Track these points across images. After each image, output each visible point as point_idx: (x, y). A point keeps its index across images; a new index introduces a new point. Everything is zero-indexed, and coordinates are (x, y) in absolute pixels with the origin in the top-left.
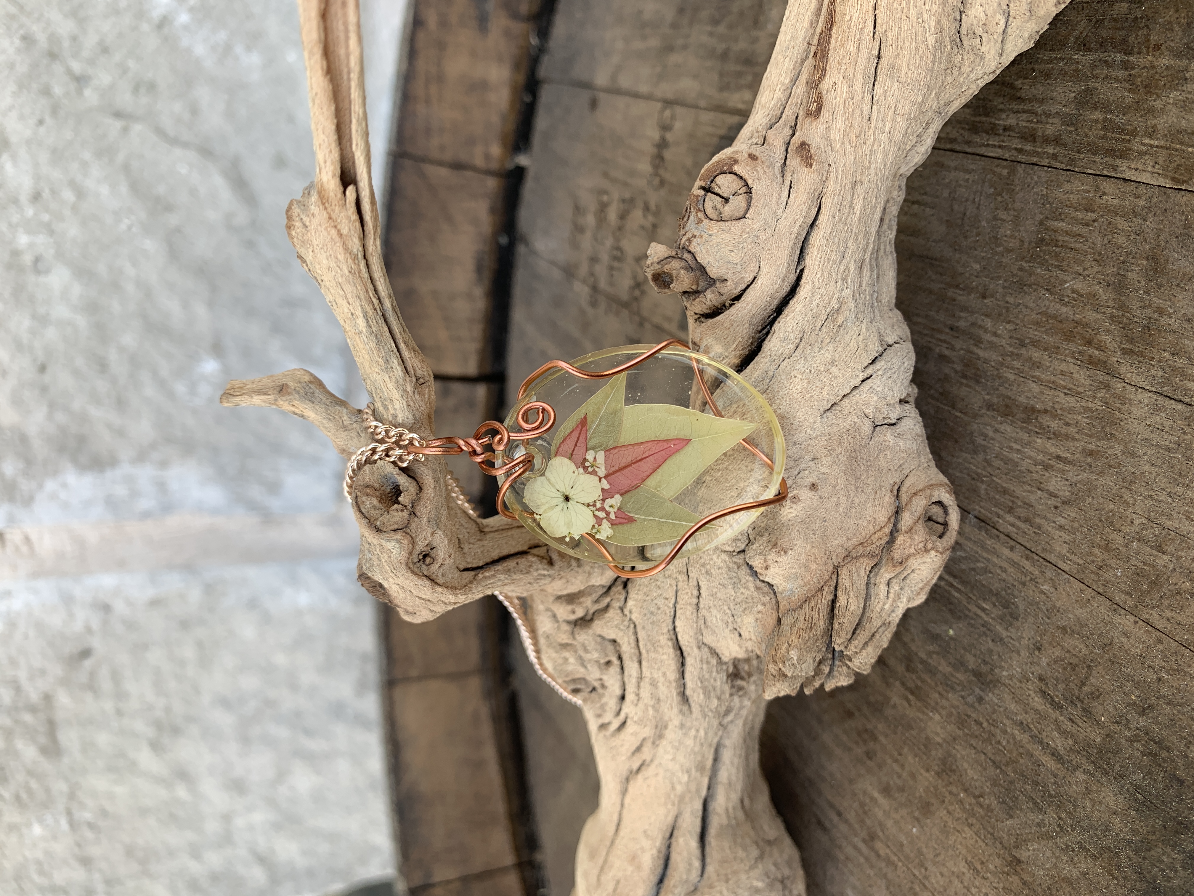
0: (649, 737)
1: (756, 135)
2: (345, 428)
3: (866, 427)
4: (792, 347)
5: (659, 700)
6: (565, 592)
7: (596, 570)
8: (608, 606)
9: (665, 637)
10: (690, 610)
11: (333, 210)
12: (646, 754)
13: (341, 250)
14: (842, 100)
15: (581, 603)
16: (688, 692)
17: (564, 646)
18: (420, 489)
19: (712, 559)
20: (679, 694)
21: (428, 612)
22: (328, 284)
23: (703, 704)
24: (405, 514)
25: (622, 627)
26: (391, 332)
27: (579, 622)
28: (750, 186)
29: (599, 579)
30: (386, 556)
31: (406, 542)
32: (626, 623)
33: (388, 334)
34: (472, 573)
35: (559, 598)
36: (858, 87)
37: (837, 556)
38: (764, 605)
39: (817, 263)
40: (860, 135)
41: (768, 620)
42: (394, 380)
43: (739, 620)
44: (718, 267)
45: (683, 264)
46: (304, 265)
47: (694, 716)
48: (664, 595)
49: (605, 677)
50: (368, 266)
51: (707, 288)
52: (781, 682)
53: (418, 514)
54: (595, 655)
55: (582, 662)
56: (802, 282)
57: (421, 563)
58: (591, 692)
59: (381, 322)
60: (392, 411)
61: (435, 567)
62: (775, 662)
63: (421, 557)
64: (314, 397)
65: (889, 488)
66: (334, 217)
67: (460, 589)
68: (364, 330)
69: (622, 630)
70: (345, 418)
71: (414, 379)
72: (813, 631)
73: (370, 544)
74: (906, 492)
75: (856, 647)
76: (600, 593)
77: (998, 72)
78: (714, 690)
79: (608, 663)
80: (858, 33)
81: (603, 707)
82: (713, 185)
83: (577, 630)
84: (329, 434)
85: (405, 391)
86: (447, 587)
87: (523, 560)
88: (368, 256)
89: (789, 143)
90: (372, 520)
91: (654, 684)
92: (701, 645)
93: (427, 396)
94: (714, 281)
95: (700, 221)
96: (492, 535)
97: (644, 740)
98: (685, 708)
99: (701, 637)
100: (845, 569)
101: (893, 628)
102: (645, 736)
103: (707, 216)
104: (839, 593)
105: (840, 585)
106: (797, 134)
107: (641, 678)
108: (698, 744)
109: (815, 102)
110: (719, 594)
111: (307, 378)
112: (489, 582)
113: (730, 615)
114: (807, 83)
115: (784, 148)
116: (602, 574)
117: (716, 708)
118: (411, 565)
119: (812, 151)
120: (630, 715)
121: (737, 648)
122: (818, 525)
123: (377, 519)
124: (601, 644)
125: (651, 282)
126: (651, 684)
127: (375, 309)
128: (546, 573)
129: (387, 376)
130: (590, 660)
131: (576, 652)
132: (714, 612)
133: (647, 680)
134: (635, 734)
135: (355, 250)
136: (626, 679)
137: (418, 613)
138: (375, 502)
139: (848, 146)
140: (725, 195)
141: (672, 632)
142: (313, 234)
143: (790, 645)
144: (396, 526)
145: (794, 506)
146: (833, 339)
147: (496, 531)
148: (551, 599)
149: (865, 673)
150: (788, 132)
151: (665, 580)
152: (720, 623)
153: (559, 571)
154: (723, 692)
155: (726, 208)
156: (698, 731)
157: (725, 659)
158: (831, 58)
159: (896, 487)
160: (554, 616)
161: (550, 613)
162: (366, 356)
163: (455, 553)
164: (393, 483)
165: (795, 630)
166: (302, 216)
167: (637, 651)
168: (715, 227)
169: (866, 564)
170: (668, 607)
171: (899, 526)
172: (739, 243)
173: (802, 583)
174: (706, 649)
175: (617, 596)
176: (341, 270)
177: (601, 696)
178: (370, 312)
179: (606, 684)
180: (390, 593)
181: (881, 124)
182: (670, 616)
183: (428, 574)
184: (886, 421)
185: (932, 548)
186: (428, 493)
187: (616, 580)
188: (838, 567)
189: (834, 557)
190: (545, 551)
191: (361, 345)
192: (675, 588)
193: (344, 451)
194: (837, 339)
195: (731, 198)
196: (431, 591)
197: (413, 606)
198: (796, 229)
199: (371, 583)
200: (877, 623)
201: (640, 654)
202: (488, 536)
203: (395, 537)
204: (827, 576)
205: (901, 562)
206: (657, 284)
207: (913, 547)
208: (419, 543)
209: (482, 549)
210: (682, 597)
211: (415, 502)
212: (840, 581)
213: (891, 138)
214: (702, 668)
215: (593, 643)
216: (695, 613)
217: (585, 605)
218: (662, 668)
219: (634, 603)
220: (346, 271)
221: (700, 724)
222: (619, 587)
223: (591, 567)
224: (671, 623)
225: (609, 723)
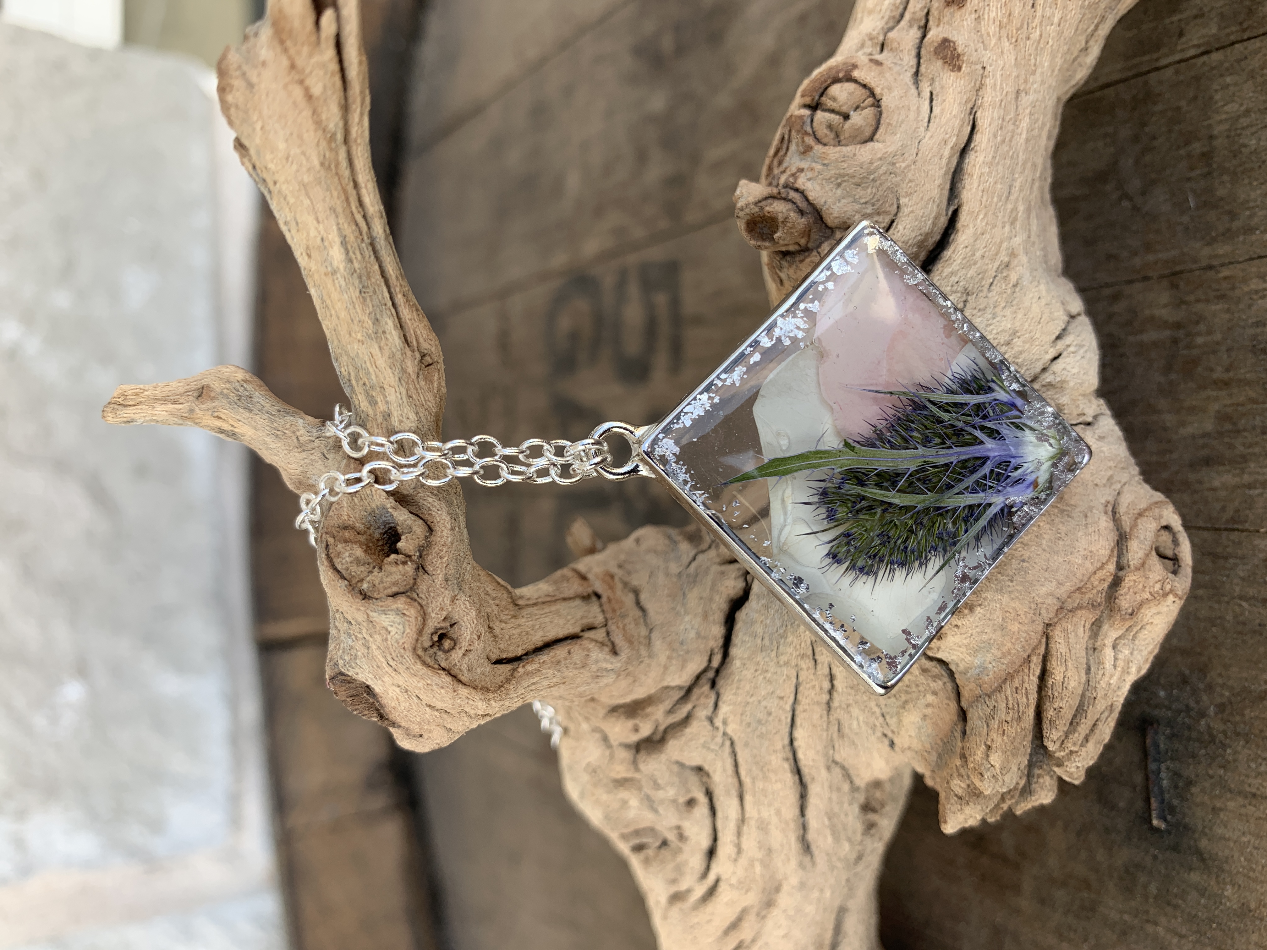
0: (752, 906)
2: (302, 448)
5: (770, 851)
6: (628, 699)
7: (674, 662)
8: (689, 717)
9: (779, 756)
10: (818, 712)
11: (299, 53)
12: (746, 933)
13: (309, 123)
15: (648, 715)
16: (811, 836)
18: (431, 530)
20: (798, 839)
21: (442, 731)
23: (831, 851)
24: (410, 568)
25: (712, 747)
26: (383, 273)
27: (644, 745)
28: (878, 97)
29: (676, 677)
30: (378, 638)
31: (412, 612)
32: (719, 739)
33: (377, 274)
34: (508, 667)
35: (614, 710)
37: (1047, 609)
38: (935, 693)
39: (979, 198)
40: (1022, 27)
41: (941, 715)
42: (387, 352)
43: (893, 721)
44: (840, 209)
45: (791, 205)
46: (246, 158)
47: (818, 869)
48: (778, 692)
49: (684, 824)
50: (350, 160)
51: (821, 243)
52: (973, 804)
53: (430, 568)
54: (671, 792)
55: (650, 803)
56: (958, 225)
57: (435, 649)
58: (660, 847)
59: (368, 252)
60: (382, 407)
61: (456, 655)
63: (436, 638)
64: (251, 402)
65: (1101, 508)
66: (299, 64)
67: (493, 692)
68: (341, 267)
69: (713, 751)
70: (302, 432)
71: (418, 355)
72: (1021, 724)
73: (349, 623)
74: (1127, 512)
75: (1072, 745)
76: (676, 697)
78: (845, 829)
79: (691, 803)
81: (679, 870)
82: (825, 99)
83: (642, 756)
85: (404, 370)
86: (475, 688)
87: (577, 647)
88: (351, 141)
89: (920, 48)
90: (354, 581)
91: (763, 827)
92: (831, 764)
93: (435, 385)
94: (832, 232)
95: (807, 149)
96: (530, 610)
97: (744, 910)
98: (807, 859)
99: (831, 752)
100: (1058, 627)
101: (1116, 715)
102: (746, 904)
103: (819, 141)
104: (1052, 664)
105: (1053, 652)
106: (929, 36)
107: (743, 820)
108: (820, 911)
112: (532, 681)
113: (877, 714)
115: (914, 52)
116: (683, 667)
117: (846, 855)
118: (420, 652)
120: (724, 877)
121: (883, 764)
122: (1014, 567)
123: (361, 581)
124: (679, 775)
126: (758, 828)
127: (360, 232)
129: (376, 347)
130: (663, 800)
131: (640, 789)
132: (855, 711)
133: (753, 823)
136: (719, 824)
137: (426, 736)
138: (359, 552)
139: (1006, 44)
140: (843, 109)
141: (788, 748)
142: (264, 97)
143: (989, 747)
144: (395, 589)
146: (1009, 303)
147: (535, 604)
148: (602, 712)
149: (1076, 782)
150: (915, 33)
151: (777, 670)
152: (864, 729)
153: (627, 663)
154: (854, 832)
155: (845, 127)
156: (822, 890)
159: (1110, 508)
160: (605, 739)
162: (343, 314)
163: (484, 634)
164: (385, 523)
165: (995, 724)
166: (246, 68)
167: (735, 781)
168: (832, 153)
169: (1085, 618)
170: (784, 710)
171: (1126, 561)
172: (869, 175)
173: (999, 654)
174: (838, 770)
175: (702, 701)
176: (307, 160)
177: (677, 852)
178: (352, 237)
179: (686, 833)
180: (384, 701)
181: (1048, 12)
182: (786, 724)
183: (447, 668)
184: (1081, 419)
185: (1171, 591)
186: (442, 537)
187: (698, 677)
188: (1048, 625)
189: (1043, 612)
190: (604, 634)
191: (335, 295)
192: (794, 680)
193: (300, 483)
194: (1014, 303)
195: (852, 113)
196: (451, 694)
197: (419, 723)
198: (947, 152)
199: (349, 688)
200: (1101, 705)
201: (740, 783)
202: (525, 612)
203: (394, 606)
204: (1034, 642)
205: (1131, 614)
206: (753, 237)
207: (1147, 589)
208: (433, 615)
209: (518, 631)
210: (806, 693)
211: (423, 550)
212: (1052, 645)
213: (1060, 33)
214: (830, 799)
215: (668, 774)
216: (825, 716)
217: (653, 718)
218: (775, 803)
219: (730, 708)
220: (316, 162)
221: (826, 881)
222: (704, 687)
223: (668, 657)
224: (787, 735)
225: (688, 892)
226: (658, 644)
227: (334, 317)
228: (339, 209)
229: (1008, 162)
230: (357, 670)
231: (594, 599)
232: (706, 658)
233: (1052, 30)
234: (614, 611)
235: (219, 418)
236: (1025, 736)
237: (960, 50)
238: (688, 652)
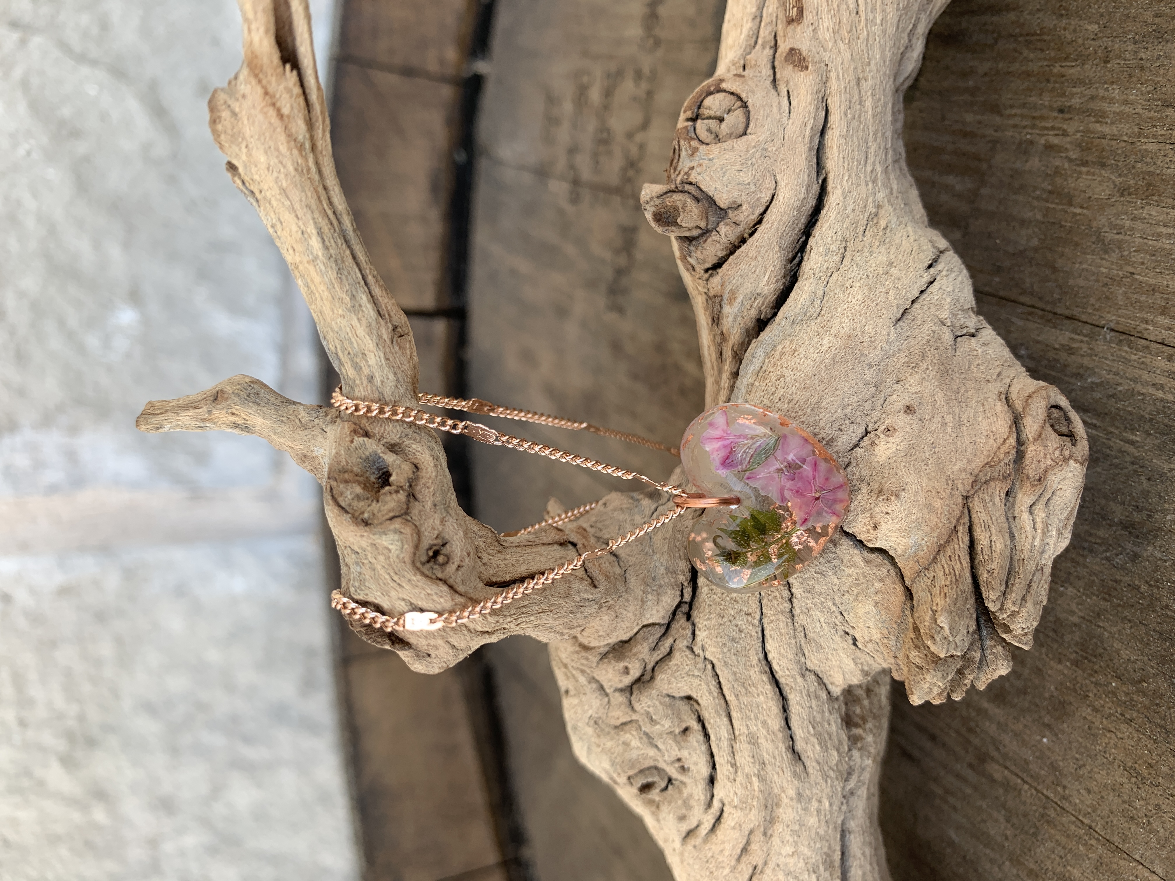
0: (759, 827)
1: (732, 64)
2: (304, 427)
3: (947, 336)
4: (838, 258)
5: (764, 764)
6: (615, 639)
7: (650, 597)
8: (670, 653)
9: (756, 669)
10: (783, 621)
11: (269, 82)
12: (756, 856)
13: (283, 138)
15: (635, 655)
16: (799, 746)
17: (623, 727)
18: (417, 468)
20: (788, 750)
21: (447, 646)
22: (268, 194)
23: (821, 761)
24: (402, 497)
25: (696, 673)
26: (354, 257)
27: (635, 686)
28: (745, 100)
29: (654, 612)
30: (381, 558)
31: (408, 530)
32: (701, 666)
33: (350, 259)
35: (606, 654)
37: (963, 483)
38: (881, 580)
39: (841, 164)
40: (851, 30)
41: (892, 600)
42: (364, 322)
43: (850, 616)
44: (729, 192)
45: (688, 195)
46: (237, 179)
47: (812, 777)
48: (745, 609)
49: (684, 754)
50: (318, 166)
51: (718, 224)
53: (419, 496)
54: (666, 724)
55: (649, 740)
56: (829, 188)
57: (431, 564)
58: (667, 787)
59: (341, 241)
60: (366, 371)
61: (451, 568)
63: (431, 553)
64: (259, 398)
65: (995, 397)
66: (271, 90)
68: (320, 254)
69: (697, 678)
70: (303, 415)
71: (391, 327)
72: (960, 587)
74: (1018, 398)
75: (1012, 605)
76: (659, 634)
78: (830, 739)
79: (686, 731)
81: (687, 804)
82: (702, 110)
83: (636, 696)
84: (283, 439)
85: (380, 337)
88: (318, 152)
90: (357, 513)
91: (753, 740)
92: (805, 671)
93: (408, 353)
94: (726, 210)
95: (696, 150)
96: (514, 550)
97: (751, 832)
98: (799, 769)
99: (803, 660)
100: (976, 498)
101: (1047, 578)
102: (751, 825)
103: (702, 142)
104: (976, 532)
105: (976, 520)
107: (734, 738)
108: (823, 823)
109: (794, 7)
110: (817, 586)
113: (837, 614)
115: (769, 66)
116: (658, 601)
117: (837, 765)
118: (418, 565)
120: (726, 802)
121: (851, 666)
122: (927, 454)
123: (363, 513)
124: (671, 706)
125: (653, 224)
126: (749, 743)
127: (331, 224)
129: (355, 318)
130: (660, 735)
131: (638, 728)
132: (816, 613)
133: (743, 739)
134: (739, 826)
135: (300, 137)
136: (714, 747)
137: (433, 655)
138: (358, 490)
139: (842, 46)
140: (719, 114)
141: (764, 662)
142: (246, 122)
143: (935, 612)
144: (391, 514)
145: (891, 440)
146: (881, 243)
147: (518, 546)
148: (596, 659)
149: (1027, 648)
150: (768, 52)
152: (826, 630)
153: (605, 596)
154: (840, 742)
155: (722, 128)
156: (820, 801)
157: (836, 691)
159: (1003, 397)
160: (601, 688)
161: (594, 686)
162: (326, 294)
164: (379, 464)
165: (936, 590)
166: (230, 102)
167: (723, 701)
168: (715, 149)
169: (998, 489)
170: (753, 625)
171: (1023, 437)
172: (747, 159)
173: (927, 529)
174: (812, 677)
175: (681, 632)
176: (284, 167)
177: (682, 787)
178: (326, 229)
179: (687, 764)
181: (871, 16)
182: (758, 638)
183: (444, 578)
184: (965, 331)
185: (1071, 456)
186: (427, 473)
187: (674, 613)
188: (966, 498)
189: (960, 486)
191: (317, 279)
192: (758, 595)
193: (305, 457)
194: (887, 241)
195: (725, 116)
198: (809, 133)
200: (1031, 566)
201: (727, 702)
202: (509, 551)
203: (392, 528)
204: (957, 513)
205: (1040, 480)
206: (660, 225)
207: (1048, 456)
208: (426, 534)
209: (505, 563)
210: (770, 605)
211: (412, 482)
212: (974, 516)
213: (884, 32)
214: (811, 707)
215: (660, 707)
216: (790, 624)
217: (641, 656)
218: (760, 716)
219: (707, 632)
220: (291, 169)
221: (822, 791)
222: (681, 620)
223: (644, 592)
224: (761, 649)
225: (698, 826)
226: (633, 581)
227: (319, 299)
228: (314, 207)
229: (860, 133)
230: (367, 592)
231: (571, 547)
232: (679, 593)
233: (876, 29)
235: (233, 414)
236: (967, 599)
237: (804, 54)
238: (660, 586)
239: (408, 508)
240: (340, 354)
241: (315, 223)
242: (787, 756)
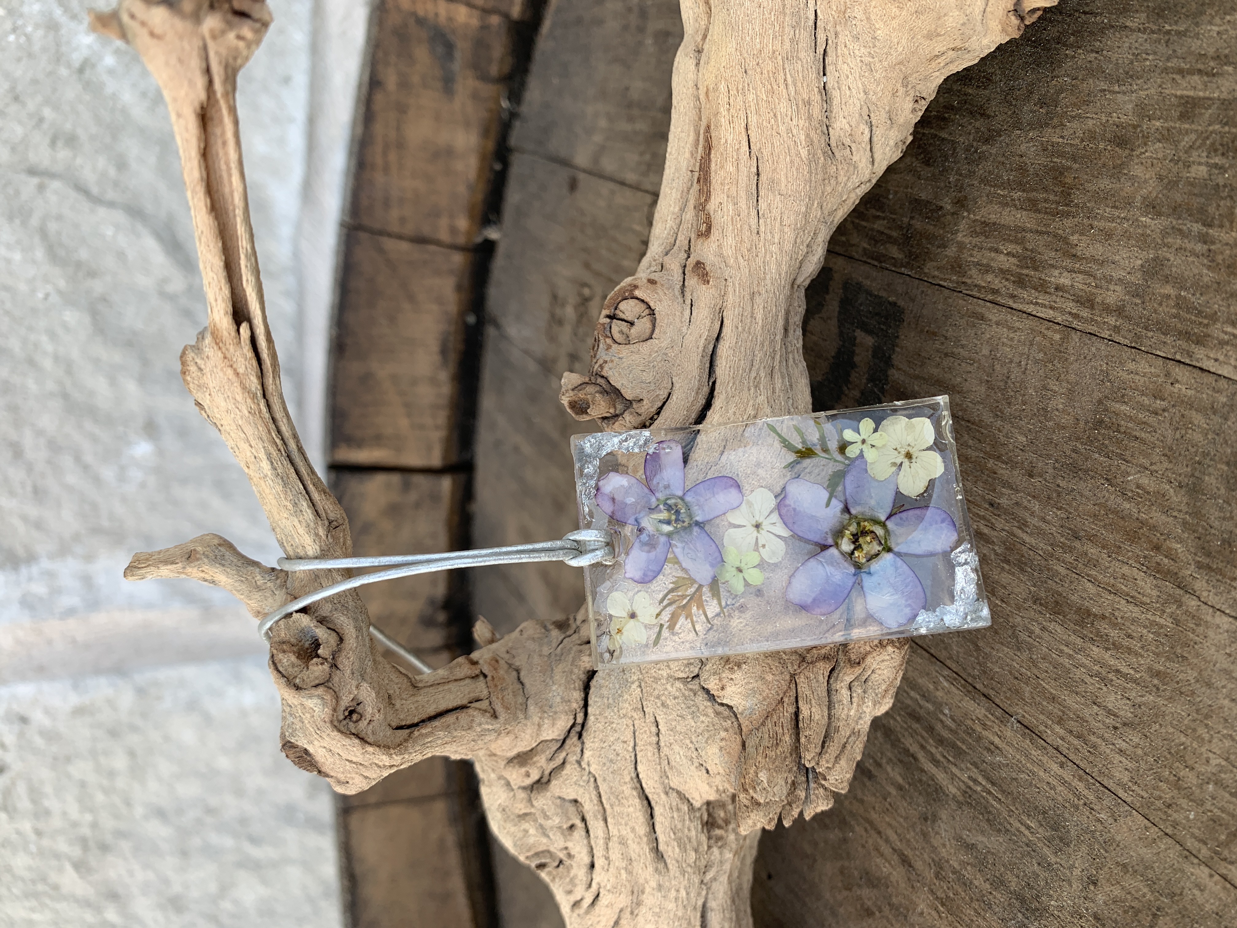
0: (627, 907)
1: (654, 263)
2: (258, 588)
5: (631, 860)
6: (515, 752)
7: (546, 721)
8: (564, 763)
9: (629, 786)
10: (651, 750)
11: (228, 350)
13: (238, 390)
14: (730, 218)
15: (534, 763)
16: (661, 847)
17: (523, 817)
18: (341, 640)
19: (666, 689)
20: (651, 850)
21: (361, 778)
22: (227, 428)
23: (680, 859)
24: (326, 666)
25: (582, 783)
26: (298, 474)
27: (535, 786)
28: (653, 308)
29: (550, 732)
30: (308, 715)
31: (328, 697)
32: (585, 778)
33: (294, 475)
34: (407, 731)
35: (510, 761)
36: (743, 204)
37: (792, 663)
38: (726, 730)
39: (727, 372)
40: (751, 248)
41: (733, 746)
42: (304, 524)
43: (703, 754)
44: (633, 388)
45: (598, 388)
46: (203, 412)
47: (672, 873)
48: (622, 738)
49: (570, 845)
50: (269, 406)
51: (624, 411)
52: (755, 811)
53: (340, 666)
54: (557, 820)
55: (543, 831)
56: (716, 393)
57: (347, 720)
58: (558, 866)
59: (286, 463)
61: (363, 724)
62: (746, 790)
63: (347, 713)
64: (224, 559)
66: (228, 356)
67: (394, 749)
68: (269, 473)
69: (582, 786)
70: (259, 577)
71: (327, 523)
72: (780, 748)
73: (290, 706)
75: (827, 762)
76: (555, 749)
77: (874, 181)
78: (690, 841)
79: (572, 827)
80: (735, 154)
81: (573, 881)
82: (617, 311)
83: (535, 795)
84: (242, 597)
85: (317, 535)
86: (379, 746)
87: (464, 714)
88: (269, 396)
89: (685, 266)
90: (291, 678)
91: (623, 842)
92: (668, 790)
93: (341, 540)
94: (631, 402)
95: (609, 347)
96: (426, 690)
97: (621, 911)
98: (661, 866)
99: (666, 781)
100: (802, 676)
101: (864, 737)
102: (621, 906)
103: (615, 342)
104: (801, 703)
105: (800, 694)
106: (692, 256)
107: (608, 838)
108: (680, 907)
109: (704, 223)
110: (678, 728)
111: (216, 542)
112: (427, 740)
113: (693, 750)
114: (695, 208)
115: (681, 271)
116: (553, 725)
117: (695, 862)
118: (336, 723)
119: (707, 269)
120: (602, 885)
121: (707, 788)
123: (295, 677)
124: (561, 807)
125: (569, 410)
126: (620, 843)
127: (279, 450)
128: (490, 727)
129: (296, 520)
130: (552, 828)
131: (536, 820)
132: (676, 748)
133: (615, 839)
134: (610, 905)
135: (253, 389)
136: (593, 843)
137: (351, 782)
138: (293, 658)
139: (741, 260)
140: (629, 319)
141: (635, 780)
142: (209, 377)
143: (757, 768)
144: (317, 682)
147: (431, 686)
148: (502, 763)
149: (843, 792)
150: (683, 255)
151: (620, 721)
152: (685, 761)
153: (505, 724)
154: (699, 843)
155: (632, 331)
156: (678, 891)
157: (697, 804)
158: (713, 181)
160: (508, 784)
161: (503, 782)
162: (274, 502)
163: (385, 707)
164: (312, 637)
166: (197, 360)
167: (601, 808)
168: (624, 350)
169: (823, 668)
170: (628, 751)
172: (649, 362)
173: (761, 698)
174: (675, 794)
175: (573, 748)
176: (240, 411)
177: (569, 868)
178: (274, 453)
179: (573, 852)
180: (317, 759)
181: (769, 236)
182: (631, 761)
183: (356, 732)
185: (888, 644)
186: (349, 644)
187: (569, 731)
188: (795, 675)
189: (789, 665)
190: (488, 704)
191: (267, 491)
192: (632, 728)
193: (259, 612)
195: (636, 321)
196: (362, 751)
197: (343, 773)
198: (702, 342)
199: (296, 752)
200: (845, 732)
201: (604, 810)
202: (422, 691)
203: (317, 693)
204: (785, 687)
205: (859, 662)
206: (574, 411)
207: (867, 644)
208: (344, 698)
209: (416, 705)
210: (641, 737)
211: (336, 654)
212: (799, 690)
213: (781, 249)
214: (673, 817)
215: (553, 807)
216: (657, 754)
217: (539, 765)
218: (630, 823)
219: (591, 753)
220: (246, 413)
221: (680, 883)
222: (574, 738)
223: (541, 718)
224: (633, 770)
225: (582, 899)
226: (532, 708)
228: (265, 438)
231: (482, 678)
232: (572, 717)
233: (774, 247)
234: (496, 686)
235: (203, 571)
236: (787, 757)
238: (556, 713)
239: (330, 677)
240: (285, 544)
241: (265, 450)
242: (649, 856)
